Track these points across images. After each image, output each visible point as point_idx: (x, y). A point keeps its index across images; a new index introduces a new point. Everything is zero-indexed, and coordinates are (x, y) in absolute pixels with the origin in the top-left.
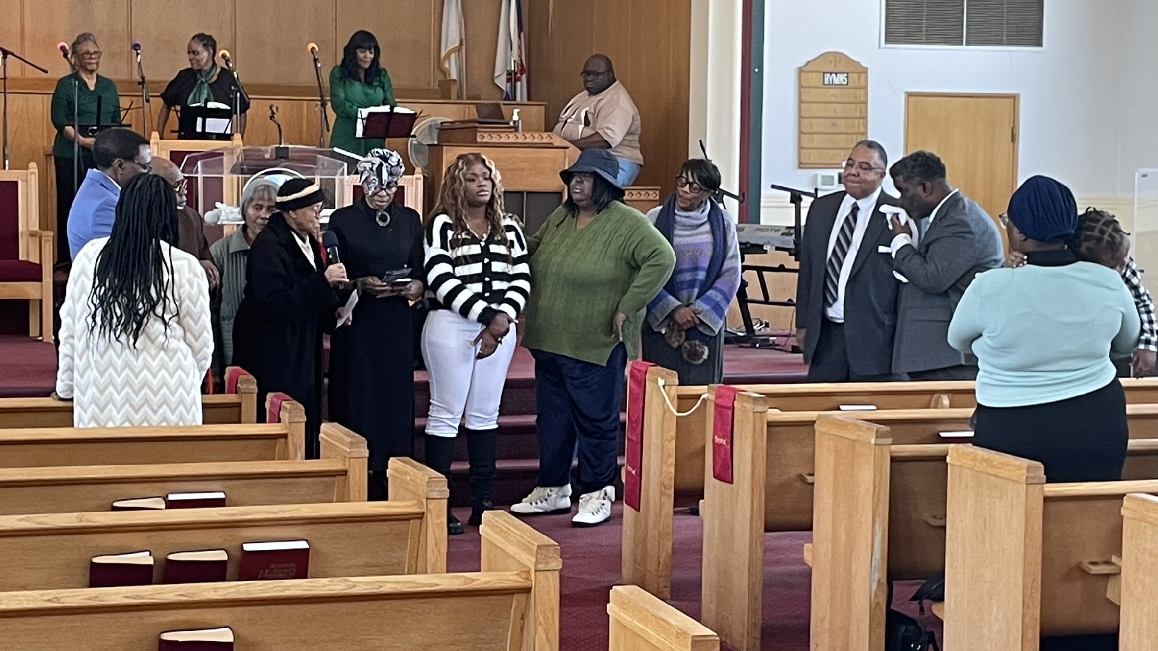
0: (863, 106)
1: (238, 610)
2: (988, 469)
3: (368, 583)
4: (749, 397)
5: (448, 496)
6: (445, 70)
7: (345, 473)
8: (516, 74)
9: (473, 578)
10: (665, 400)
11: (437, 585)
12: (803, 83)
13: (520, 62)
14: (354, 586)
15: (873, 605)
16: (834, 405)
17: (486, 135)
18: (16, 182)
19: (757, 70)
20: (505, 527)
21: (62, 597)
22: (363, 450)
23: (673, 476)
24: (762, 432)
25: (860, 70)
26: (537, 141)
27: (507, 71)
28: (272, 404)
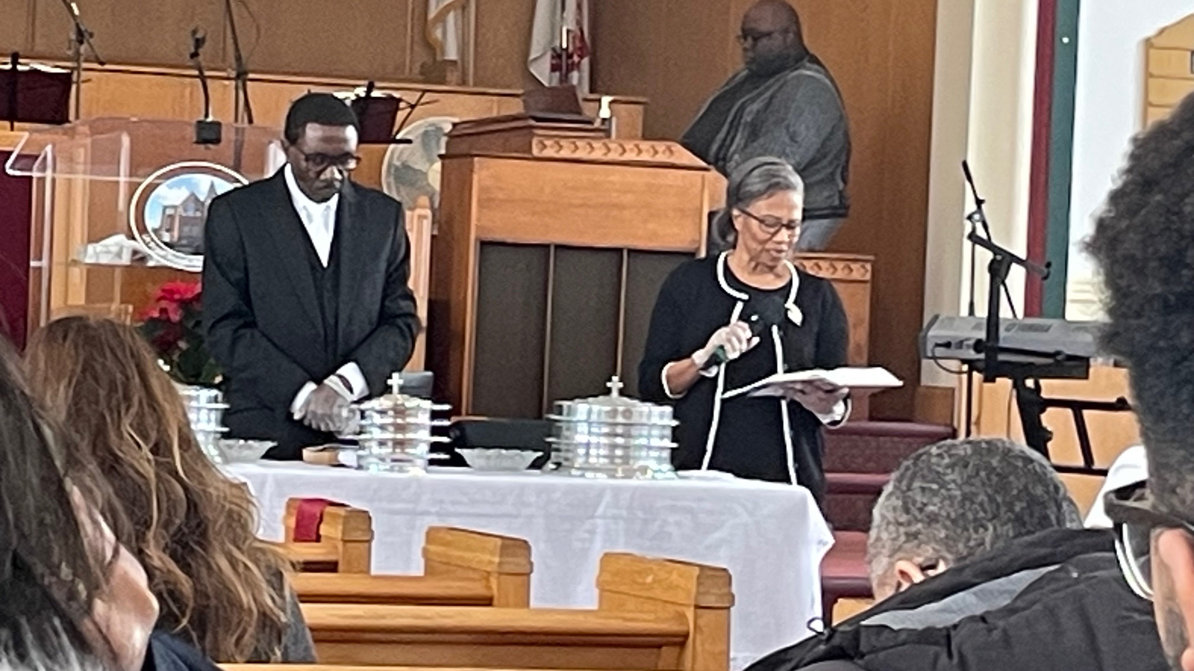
6: (435, 45)
8: (570, 56)
12: (1152, 69)
13: (579, 33)
17: (548, 143)
19: (1066, 40)
26: (645, 157)
27: (554, 50)
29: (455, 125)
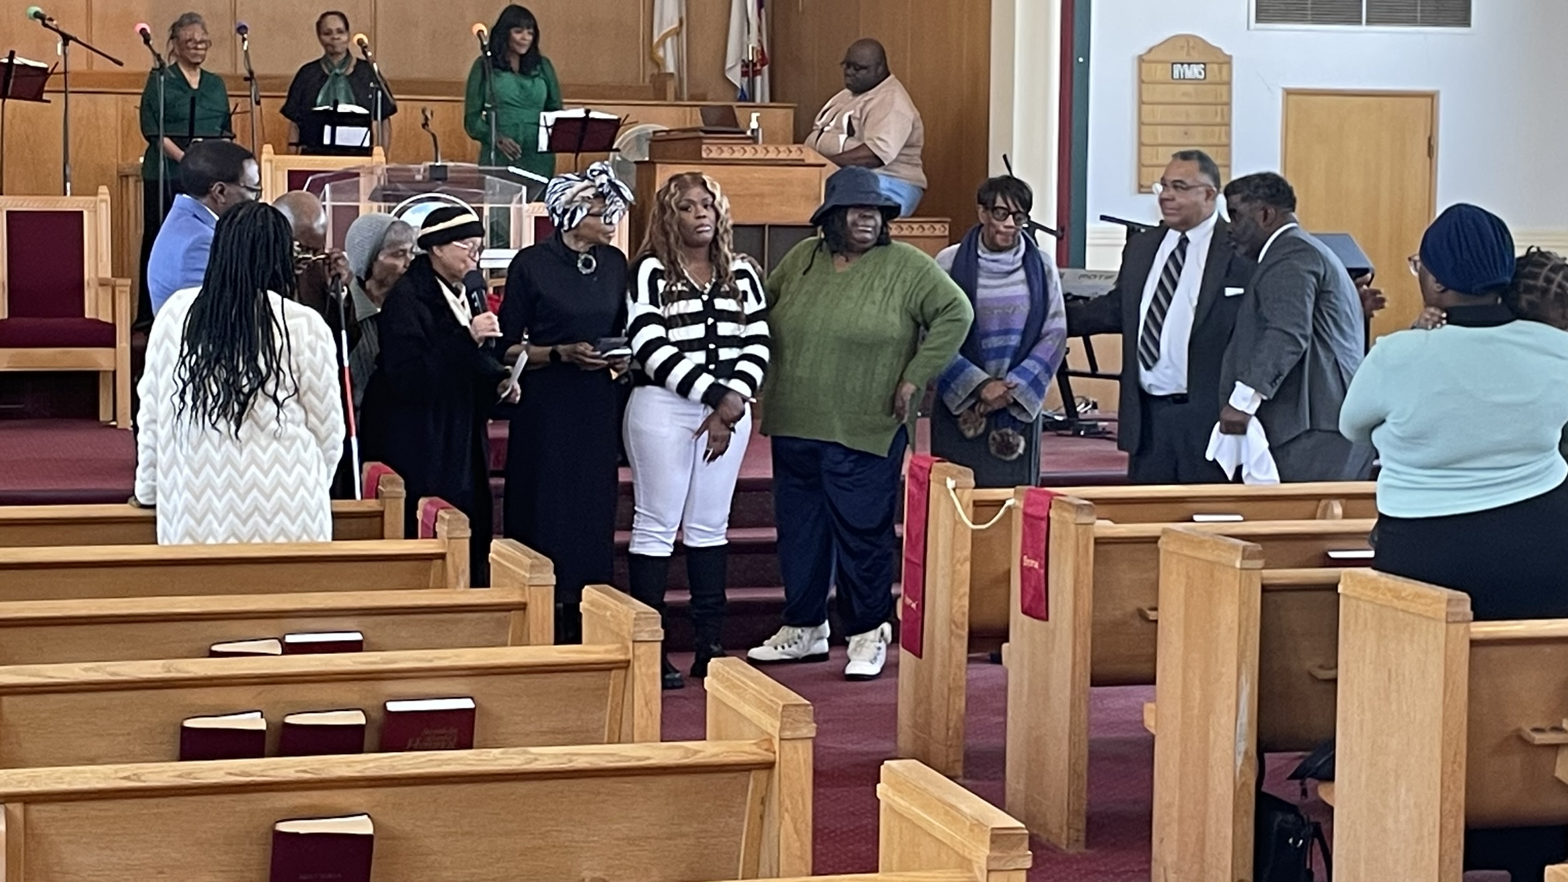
0: (1225, 108)
1: (380, 793)
2: (1396, 603)
3: (556, 756)
4: (1070, 504)
5: (662, 638)
6: (660, 62)
7: (522, 607)
8: (754, 65)
9: (697, 748)
10: (955, 508)
11: (648, 758)
12: (1144, 78)
13: (759, 48)
14: (536, 760)
15: (1238, 786)
16: (1185, 515)
17: (713, 148)
18: (82, 213)
19: (1081, 60)
20: (739, 680)
21: (143, 774)
22: (547, 576)
23: (966, 610)
24: (1087, 552)
25: (1221, 60)
26: (782, 156)
27: (743, 61)
28: (425, 512)
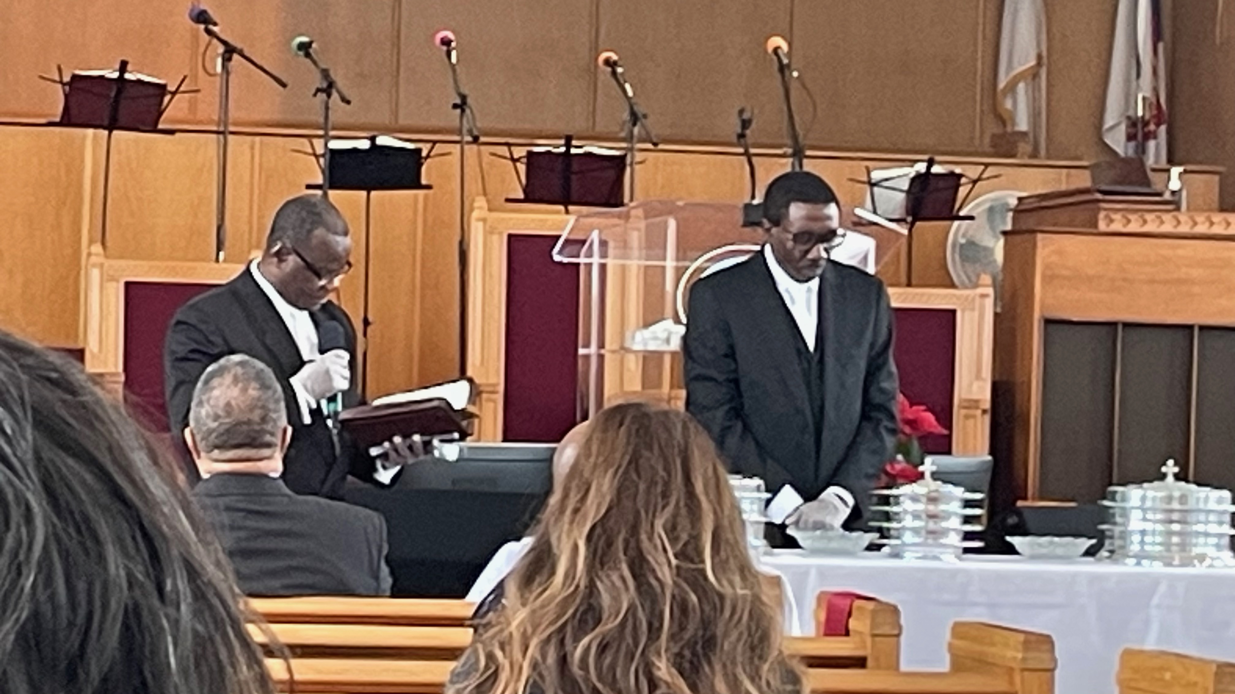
6: (1006, 116)
8: (1146, 124)
13: (1154, 100)
17: (1115, 216)
27: (1129, 118)
29: (1020, 199)
